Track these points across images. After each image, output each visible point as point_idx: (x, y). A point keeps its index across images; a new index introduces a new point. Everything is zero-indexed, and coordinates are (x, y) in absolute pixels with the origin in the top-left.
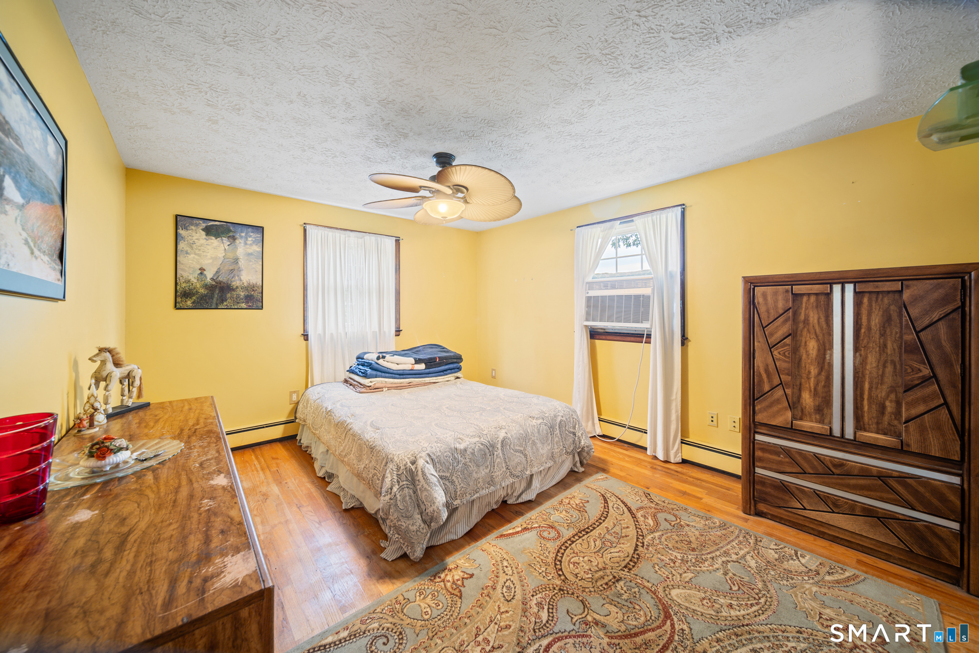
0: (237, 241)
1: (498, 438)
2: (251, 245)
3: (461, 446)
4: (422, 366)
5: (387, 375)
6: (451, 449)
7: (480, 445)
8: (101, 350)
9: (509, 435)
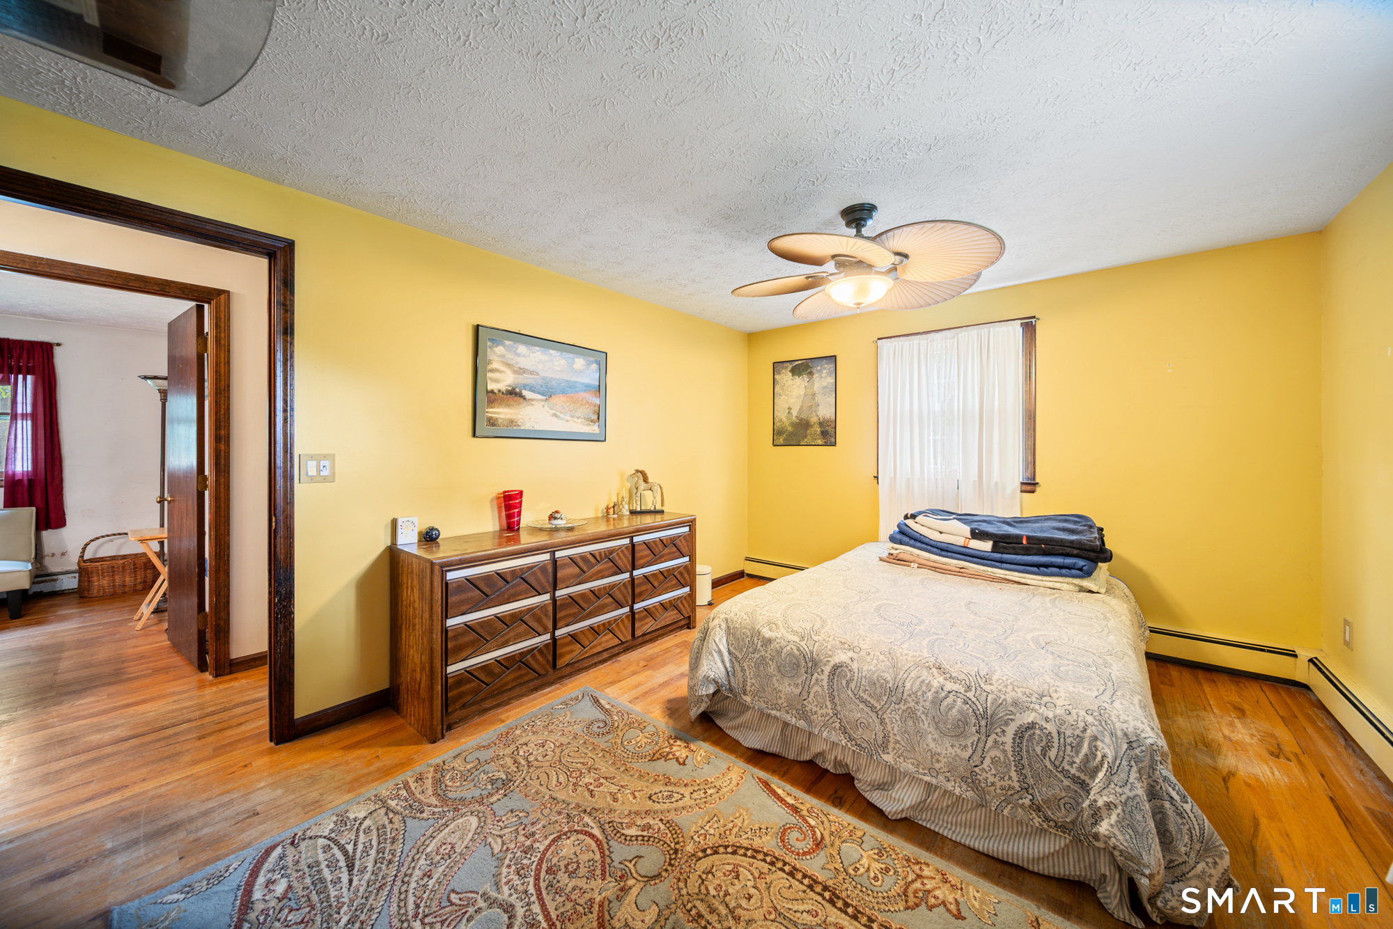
0: (814, 376)
1: (830, 656)
2: (826, 377)
3: (767, 633)
4: (987, 546)
5: (919, 544)
6: (754, 629)
7: (794, 648)
8: (637, 471)
9: (855, 666)
